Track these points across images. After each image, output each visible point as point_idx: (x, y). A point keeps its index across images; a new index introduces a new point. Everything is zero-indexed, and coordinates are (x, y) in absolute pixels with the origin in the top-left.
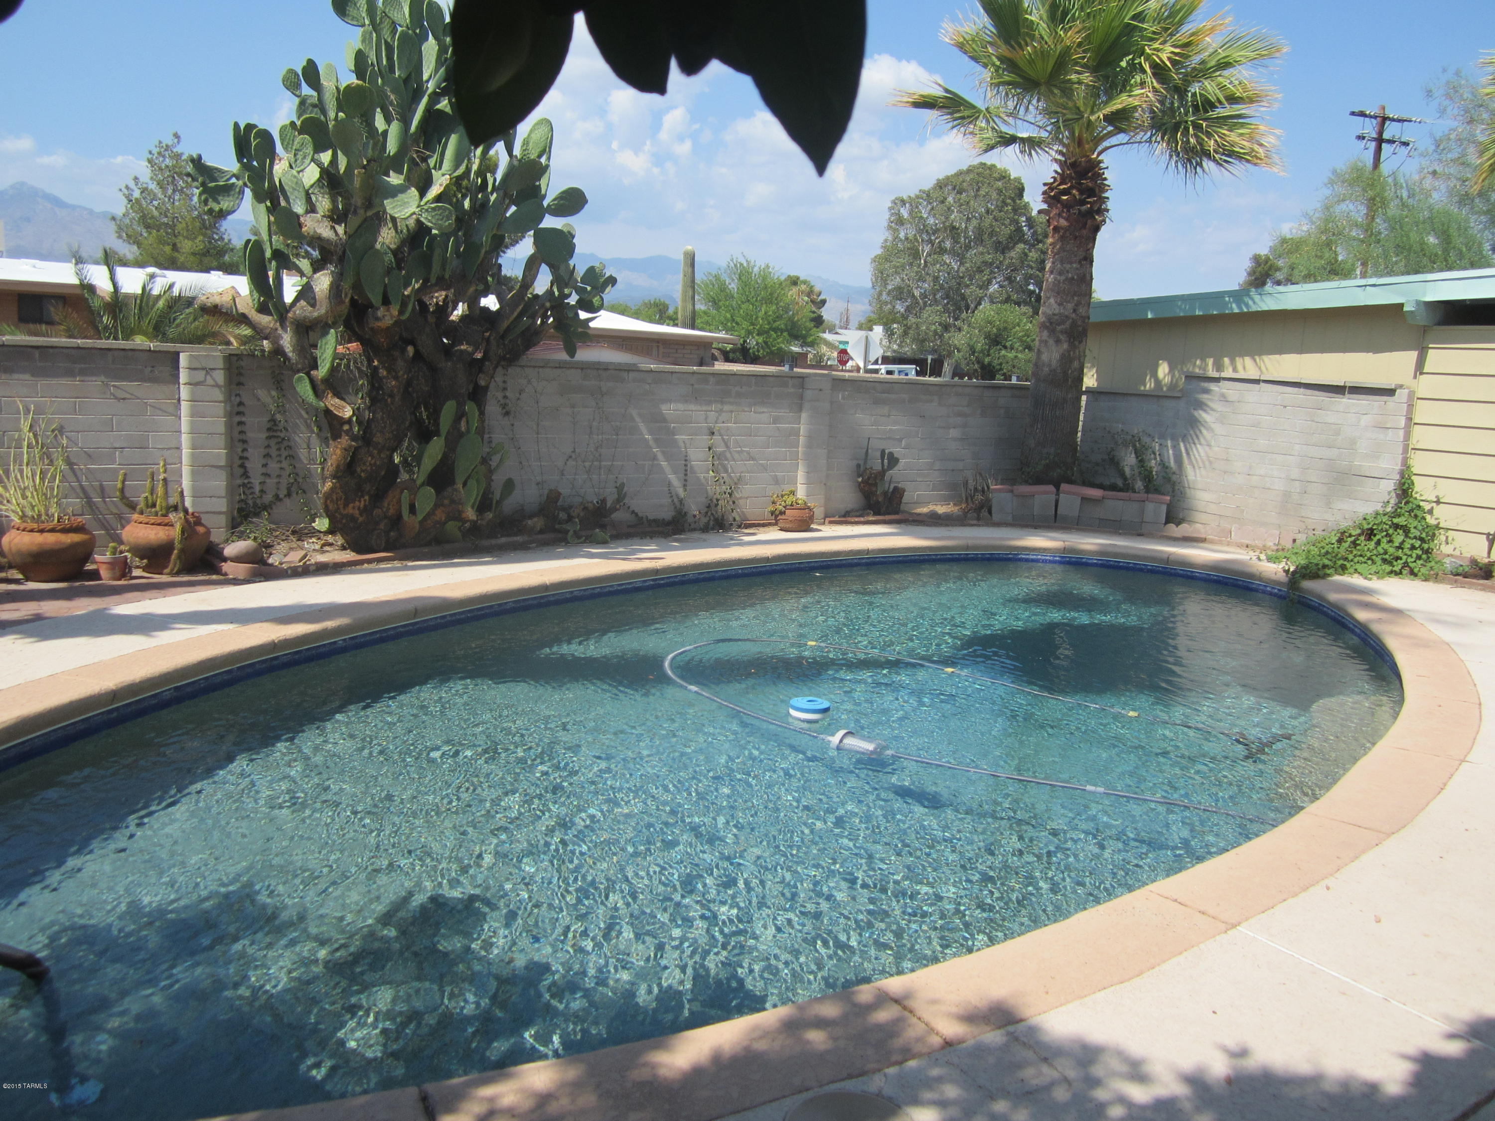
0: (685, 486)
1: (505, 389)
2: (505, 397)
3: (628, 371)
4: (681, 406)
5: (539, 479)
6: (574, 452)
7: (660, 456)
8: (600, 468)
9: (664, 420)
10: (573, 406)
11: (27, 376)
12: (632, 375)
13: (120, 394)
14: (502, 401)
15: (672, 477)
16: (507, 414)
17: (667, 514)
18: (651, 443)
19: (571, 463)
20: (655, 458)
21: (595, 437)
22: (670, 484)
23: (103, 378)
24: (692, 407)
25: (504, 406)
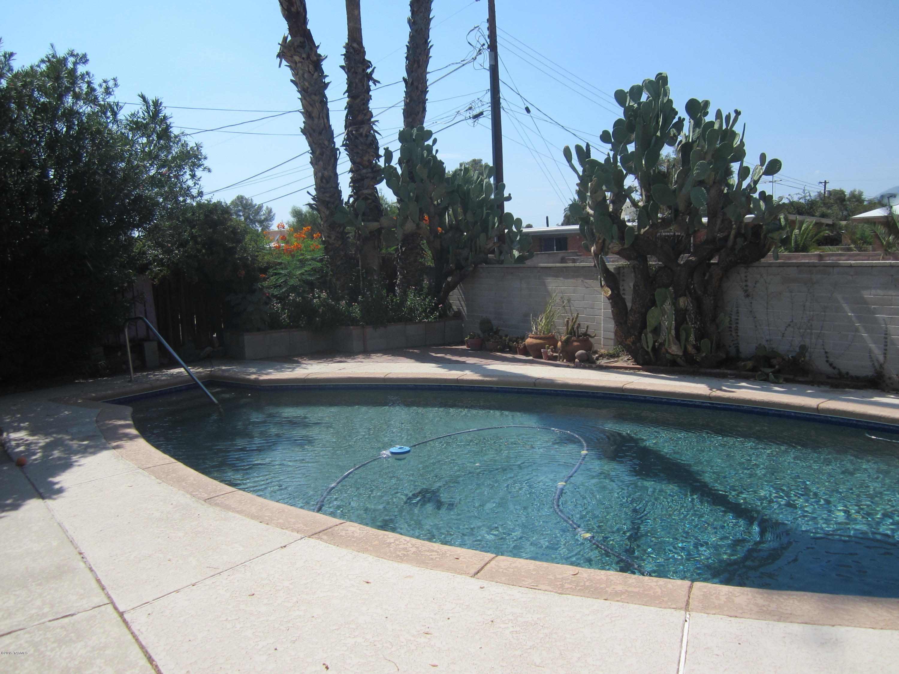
0: (885, 354)
1: (746, 281)
2: (746, 286)
3: (834, 267)
4: (880, 292)
5: (768, 337)
6: (792, 322)
7: (861, 329)
8: (811, 334)
9: (864, 302)
10: (791, 292)
11: (562, 279)
12: (836, 270)
13: (587, 286)
14: (745, 288)
15: (872, 346)
16: (748, 296)
17: (869, 372)
18: (854, 319)
19: (790, 329)
20: (857, 330)
21: (808, 313)
22: (870, 351)
23: (582, 279)
24: (891, 293)
25: (746, 291)
